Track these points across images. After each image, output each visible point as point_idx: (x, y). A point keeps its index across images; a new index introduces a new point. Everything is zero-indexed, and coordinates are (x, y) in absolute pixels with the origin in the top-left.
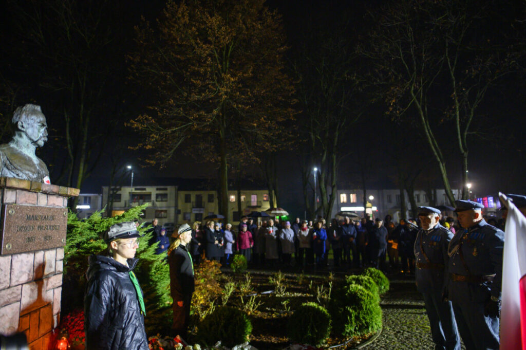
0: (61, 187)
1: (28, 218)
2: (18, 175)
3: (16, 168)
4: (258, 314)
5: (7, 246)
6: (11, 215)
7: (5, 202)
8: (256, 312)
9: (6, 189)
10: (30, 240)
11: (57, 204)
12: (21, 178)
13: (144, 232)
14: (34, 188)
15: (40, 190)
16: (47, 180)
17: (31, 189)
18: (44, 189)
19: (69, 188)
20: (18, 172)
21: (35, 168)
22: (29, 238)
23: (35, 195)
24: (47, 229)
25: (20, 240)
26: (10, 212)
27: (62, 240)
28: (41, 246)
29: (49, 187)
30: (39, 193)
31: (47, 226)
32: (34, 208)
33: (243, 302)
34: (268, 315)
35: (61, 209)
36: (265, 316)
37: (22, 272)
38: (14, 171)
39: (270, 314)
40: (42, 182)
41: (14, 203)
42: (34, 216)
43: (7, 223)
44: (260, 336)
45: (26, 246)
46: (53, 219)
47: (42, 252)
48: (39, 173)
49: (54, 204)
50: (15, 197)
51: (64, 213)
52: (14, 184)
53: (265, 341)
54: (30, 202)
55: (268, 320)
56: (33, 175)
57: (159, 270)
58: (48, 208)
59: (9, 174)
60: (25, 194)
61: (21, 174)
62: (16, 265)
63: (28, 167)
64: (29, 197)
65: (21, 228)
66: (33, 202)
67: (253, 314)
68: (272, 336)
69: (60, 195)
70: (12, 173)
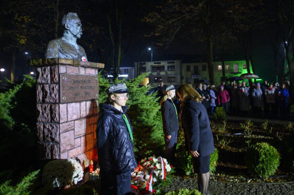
0: (92, 63)
1: (74, 81)
2: (67, 56)
3: (66, 52)
4: (229, 149)
5: (63, 98)
6: (64, 80)
7: (60, 72)
8: (227, 147)
9: (60, 65)
10: (76, 95)
11: (91, 73)
12: (68, 58)
13: (148, 90)
14: (76, 64)
15: (79, 65)
16: (84, 59)
17: (74, 65)
18: (82, 64)
19: (97, 63)
20: (67, 55)
21: (77, 52)
22: (76, 94)
23: (77, 68)
24: (86, 88)
25: (71, 95)
26: (63, 78)
27: (96, 95)
28: (83, 99)
29: (84, 63)
30: (80, 67)
31: (86, 87)
32: (78, 76)
33: (218, 139)
34: (236, 150)
35: (94, 76)
36: (233, 150)
37: (74, 114)
38: (64, 54)
39: (238, 149)
40: (81, 60)
41: (65, 73)
42: (77, 81)
43: (62, 85)
44: (227, 163)
45: (74, 98)
46: (90, 82)
47: (85, 102)
48: (79, 55)
49: (90, 73)
50: (65, 69)
51: (96, 79)
52: (63, 62)
53: (230, 167)
54: (75, 72)
55: (235, 153)
56: (75, 56)
57: (159, 115)
58: (86, 76)
59: (62, 56)
60: (71, 68)
61: (68, 56)
62: (70, 109)
63: (72, 52)
64: (74, 69)
65: (71, 88)
66: (76, 72)
67: (225, 148)
68: (236, 164)
69: (93, 68)
70: (64, 56)
